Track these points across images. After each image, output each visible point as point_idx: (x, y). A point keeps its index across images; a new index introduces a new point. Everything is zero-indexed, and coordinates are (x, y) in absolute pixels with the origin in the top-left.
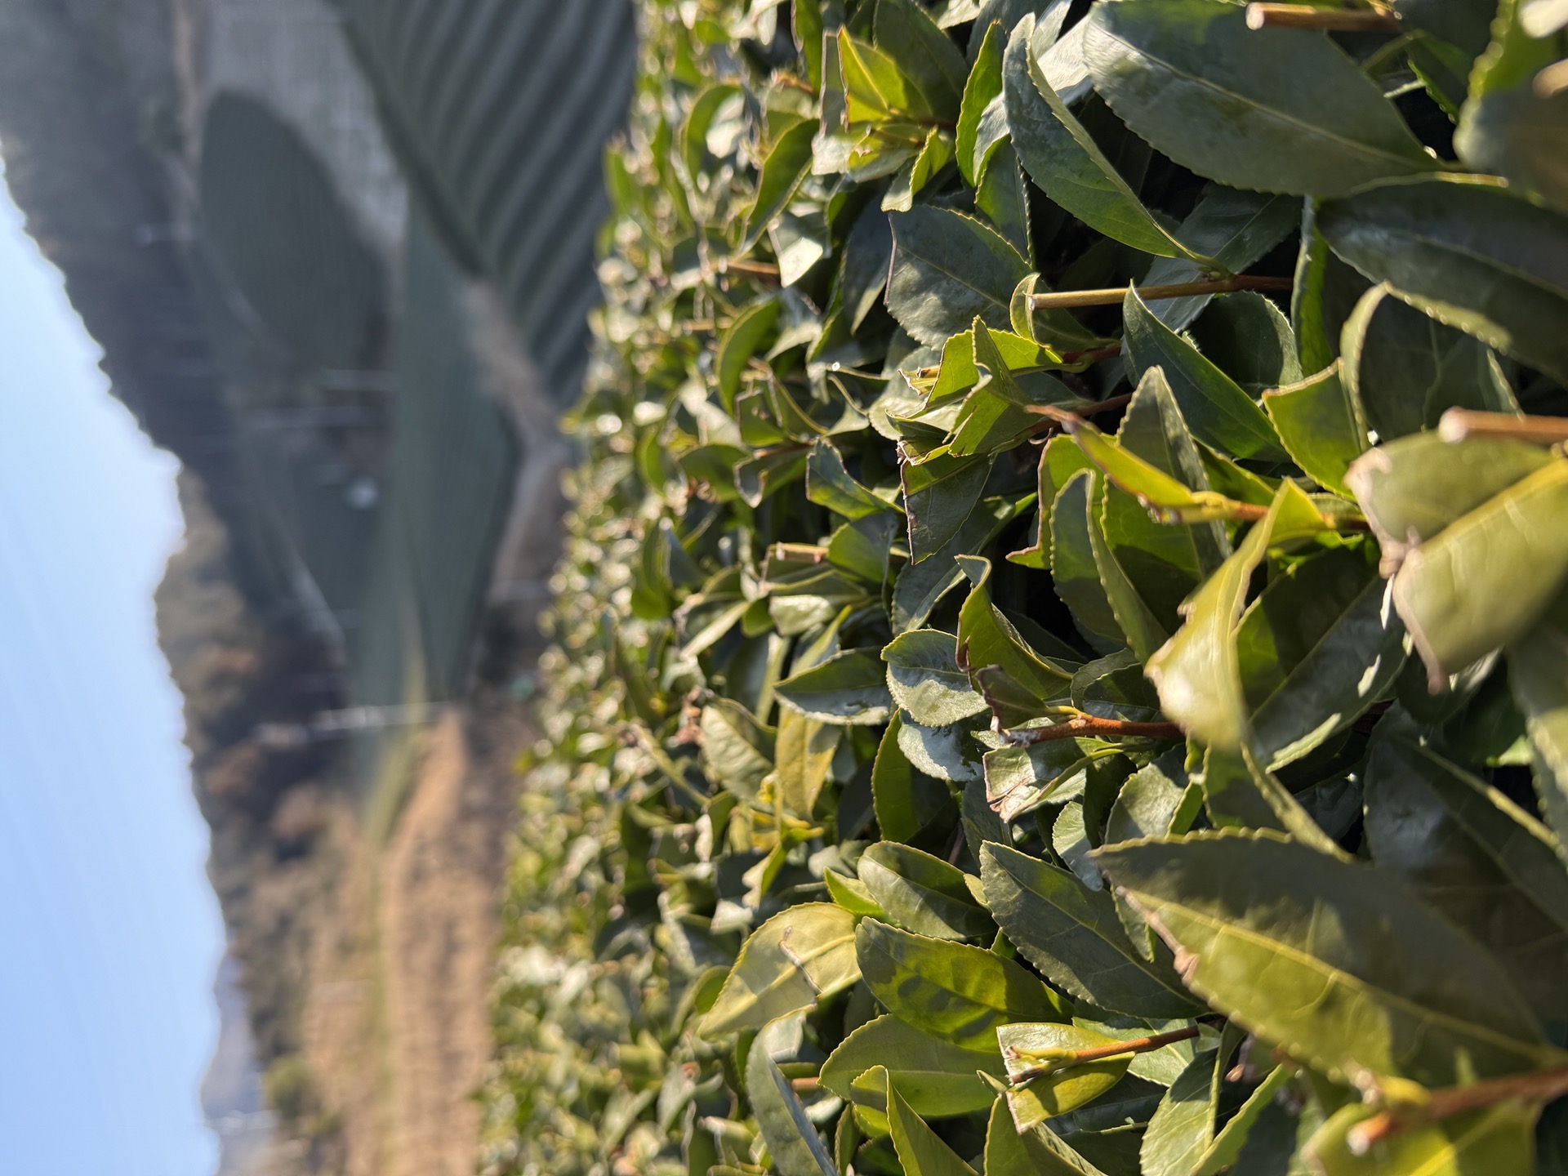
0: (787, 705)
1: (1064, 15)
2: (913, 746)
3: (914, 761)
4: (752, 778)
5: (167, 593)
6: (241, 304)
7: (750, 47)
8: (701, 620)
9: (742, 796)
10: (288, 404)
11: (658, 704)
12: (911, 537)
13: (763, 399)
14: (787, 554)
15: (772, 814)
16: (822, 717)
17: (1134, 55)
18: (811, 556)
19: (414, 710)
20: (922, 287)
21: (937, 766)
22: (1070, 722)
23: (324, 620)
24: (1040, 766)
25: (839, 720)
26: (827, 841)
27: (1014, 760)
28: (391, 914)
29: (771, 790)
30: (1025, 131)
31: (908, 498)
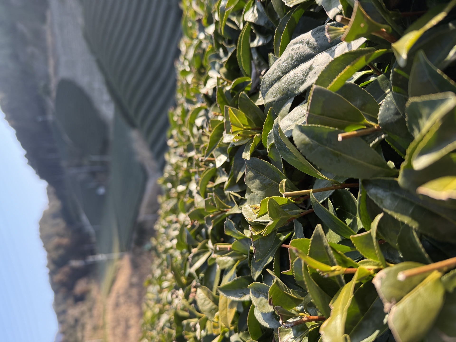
0: (221, 293)
1: (290, 106)
2: (258, 315)
3: (259, 320)
4: (213, 311)
5: (43, 222)
6: (66, 138)
7: (206, 96)
8: (196, 258)
9: (209, 318)
10: (79, 166)
11: (184, 280)
12: (255, 254)
13: (212, 199)
14: (220, 248)
15: (218, 323)
16: (232, 298)
17: (307, 139)
18: (227, 248)
19: (116, 255)
20: (254, 178)
21: (265, 323)
22: (303, 319)
23: (90, 228)
24: (295, 332)
25: (237, 299)
26: (236, 331)
27: (287, 329)
28: (109, 317)
29: (218, 318)
30: (279, 146)
31: (253, 242)
